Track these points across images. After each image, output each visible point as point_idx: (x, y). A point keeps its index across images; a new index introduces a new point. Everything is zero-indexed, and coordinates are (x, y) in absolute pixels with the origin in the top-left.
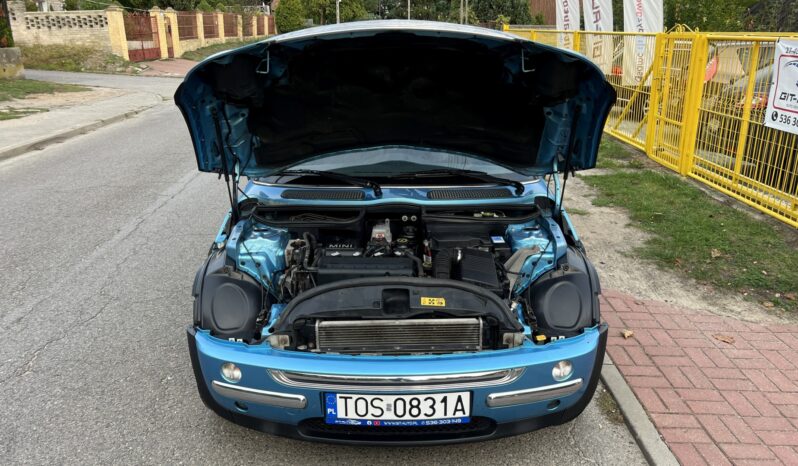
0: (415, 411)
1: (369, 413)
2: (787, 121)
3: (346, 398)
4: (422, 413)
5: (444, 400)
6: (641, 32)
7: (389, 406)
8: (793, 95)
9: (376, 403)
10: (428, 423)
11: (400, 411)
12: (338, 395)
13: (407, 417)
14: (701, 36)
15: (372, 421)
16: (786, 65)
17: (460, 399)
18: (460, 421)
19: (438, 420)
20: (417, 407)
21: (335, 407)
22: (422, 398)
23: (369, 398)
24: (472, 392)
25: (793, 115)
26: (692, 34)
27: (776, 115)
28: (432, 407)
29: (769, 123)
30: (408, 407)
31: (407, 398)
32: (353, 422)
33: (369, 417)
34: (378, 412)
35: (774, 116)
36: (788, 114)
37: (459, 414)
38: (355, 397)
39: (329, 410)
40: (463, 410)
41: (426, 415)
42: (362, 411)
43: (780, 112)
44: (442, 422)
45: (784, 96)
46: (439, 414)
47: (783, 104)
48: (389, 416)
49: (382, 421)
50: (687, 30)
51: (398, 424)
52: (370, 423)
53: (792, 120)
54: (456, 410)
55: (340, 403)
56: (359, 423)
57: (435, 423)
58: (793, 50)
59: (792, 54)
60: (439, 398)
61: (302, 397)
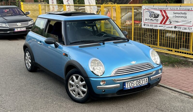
0: (140, 83)
1: (132, 85)
2: (148, 25)
3: (127, 83)
4: (141, 83)
5: (144, 80)
6: (90, 5)
7: (135, 83)
8: (149, 19)
9: (133, 83)
10: (142, 86)
11: (137, 84)
12: (126, 83)
13: (138, 85)
14: (118, 6)
15: (132, 87)
16: (146, 12)
17: (146, 80)
18: (146, 84)
19: (143, 84)
20: (140, 82)
21: (125, 86)
22: (141, 80)
23: (132, 82)
24: (148, 77)
25: (150, 24)
26: (114, 5)
27: (145, 24)
28: (142, 82)
29: (143, 27)
30: (139, 82)
31: (138, 80)
32: (129, 88)
33: (132, 86)
34: (133, 85)
35: (144, 25)
36: (148, 24)
37: (146, 83)
38: (129, 82)
39: (124, 87)
40: (147, 82)
41: (142, 84)
42: (130, 86)
43: (146, 24)
44: (144, 85)
45: (146, 19)
46: (143, 83)
47: (147, 21)
48: (135, 85)
49: (134, 87)
50: (112, 4)
51: (137, 87)
52: (132, 88)
53: (150, 25)
54: (146, 82)
55: (126, 84)
56: (130, 88)
57: (143, 85)
58: (147, 8)
59: (147, 9)
60: (143, 79)
61: (119, 85)
